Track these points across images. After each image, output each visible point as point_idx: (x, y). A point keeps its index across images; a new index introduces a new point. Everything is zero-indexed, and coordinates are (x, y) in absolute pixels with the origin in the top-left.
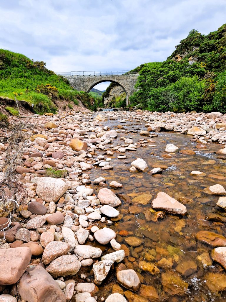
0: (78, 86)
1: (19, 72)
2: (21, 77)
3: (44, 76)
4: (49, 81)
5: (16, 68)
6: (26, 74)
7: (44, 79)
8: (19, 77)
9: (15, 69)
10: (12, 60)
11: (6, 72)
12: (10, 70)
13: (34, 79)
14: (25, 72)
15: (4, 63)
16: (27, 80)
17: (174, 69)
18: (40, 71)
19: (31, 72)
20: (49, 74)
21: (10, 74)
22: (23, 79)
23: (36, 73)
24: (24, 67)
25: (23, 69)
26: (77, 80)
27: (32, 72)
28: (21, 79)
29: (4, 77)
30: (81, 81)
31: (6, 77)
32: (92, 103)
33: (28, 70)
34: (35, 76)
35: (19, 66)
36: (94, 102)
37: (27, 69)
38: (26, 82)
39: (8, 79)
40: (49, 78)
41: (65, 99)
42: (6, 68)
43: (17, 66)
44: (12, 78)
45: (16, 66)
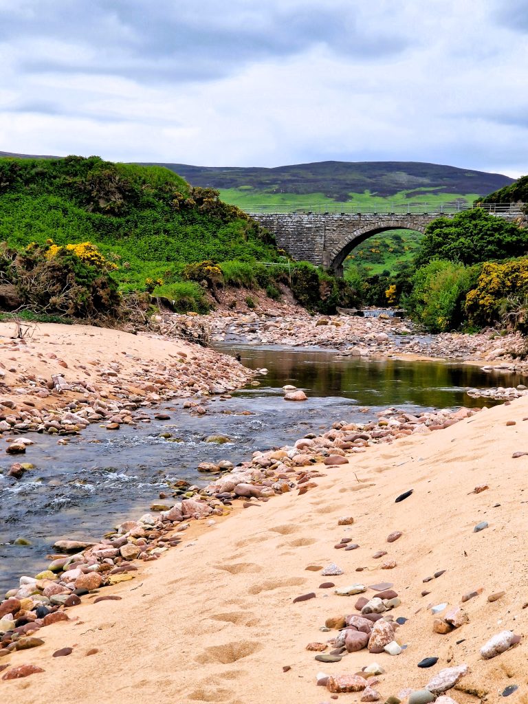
0: (308, 242)
1: (155, 221)
2: (157, 233)
3: (210, 226)
4: (220, 239)
5: (149, 212)
6: (169, 226)
7: (208, 234)
8: (154, 234)
9: (147, 213)
10: (141, 191)
11: (128, 221)
12: (136, 217)
13: (186, 235)
14: (167, 221)
15: (124, 200)
16: (170, 239)
17: (472, 231)
18: (201, 214)
19: (181, 219)
20: (224, 219)
21: (136, 227)
22: (162, 237)
23: (192, 221)
24: (166, 208)
25: (164, 212)
26: (307, 226)
27: (183, 217)
28: (158, 238)
29: (122, 234)
30: (318, 229)
31: (126, 234)
32: (323, 293)
33: (175, 215)
34: (189, 229)
35: (155, 207)
36: (331, 292)
37: (171, 213)
38: (167, 243)
39: (131, 239)
40: (221, 232)
41: (245, 286)
42: (128, 213)
43: (152, 207)
44: (138, 235)
45: (150, 205)
